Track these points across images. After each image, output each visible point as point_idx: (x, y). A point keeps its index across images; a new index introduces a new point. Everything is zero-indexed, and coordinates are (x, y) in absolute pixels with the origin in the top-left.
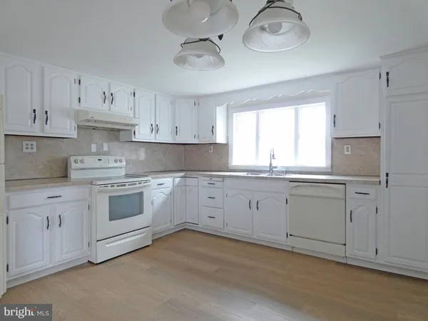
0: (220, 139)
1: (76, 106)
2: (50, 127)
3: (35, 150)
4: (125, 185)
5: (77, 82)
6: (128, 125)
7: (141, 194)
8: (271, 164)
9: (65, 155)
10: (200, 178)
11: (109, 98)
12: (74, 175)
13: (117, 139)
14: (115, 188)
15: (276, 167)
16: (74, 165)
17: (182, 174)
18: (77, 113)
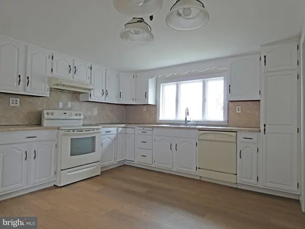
0: (151, 101)
1: (49, 74)
2: (30, 88)
3: (18, 105)
4: (83, 131)
5: (51, 57)
7: (94, 138)
8: (186, 119)
9: (40, 109)
10: (137, 128)
11: (73, 70)
12: (45, 123)
13: (78, 99)
14: (76, 132)
15: (189, 121)
16: (46, 116)
18: (50, 79)
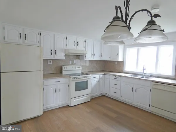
0: (120, 59)
1: (65, 47)
2: (56, 56)
3: (51, 63)
4: (81, 78)
5: (66, 38)
6: (83, 54)
7: (87, 81)
8: (143, 72)
9: (61, 65)
10: (111, 76)
11: (76, 44)
12: (64, 73)
13: (79, 59)
14: (78, 79)
15: (146, 73)
16: (64, 69)
17: (103, 73)
18: (65, 50)
